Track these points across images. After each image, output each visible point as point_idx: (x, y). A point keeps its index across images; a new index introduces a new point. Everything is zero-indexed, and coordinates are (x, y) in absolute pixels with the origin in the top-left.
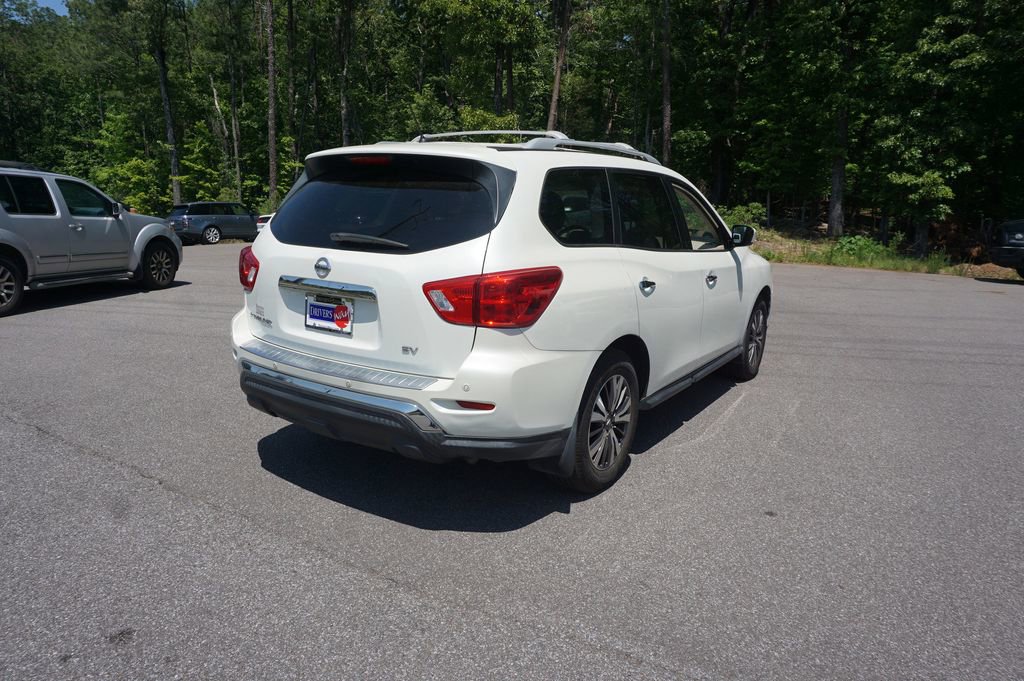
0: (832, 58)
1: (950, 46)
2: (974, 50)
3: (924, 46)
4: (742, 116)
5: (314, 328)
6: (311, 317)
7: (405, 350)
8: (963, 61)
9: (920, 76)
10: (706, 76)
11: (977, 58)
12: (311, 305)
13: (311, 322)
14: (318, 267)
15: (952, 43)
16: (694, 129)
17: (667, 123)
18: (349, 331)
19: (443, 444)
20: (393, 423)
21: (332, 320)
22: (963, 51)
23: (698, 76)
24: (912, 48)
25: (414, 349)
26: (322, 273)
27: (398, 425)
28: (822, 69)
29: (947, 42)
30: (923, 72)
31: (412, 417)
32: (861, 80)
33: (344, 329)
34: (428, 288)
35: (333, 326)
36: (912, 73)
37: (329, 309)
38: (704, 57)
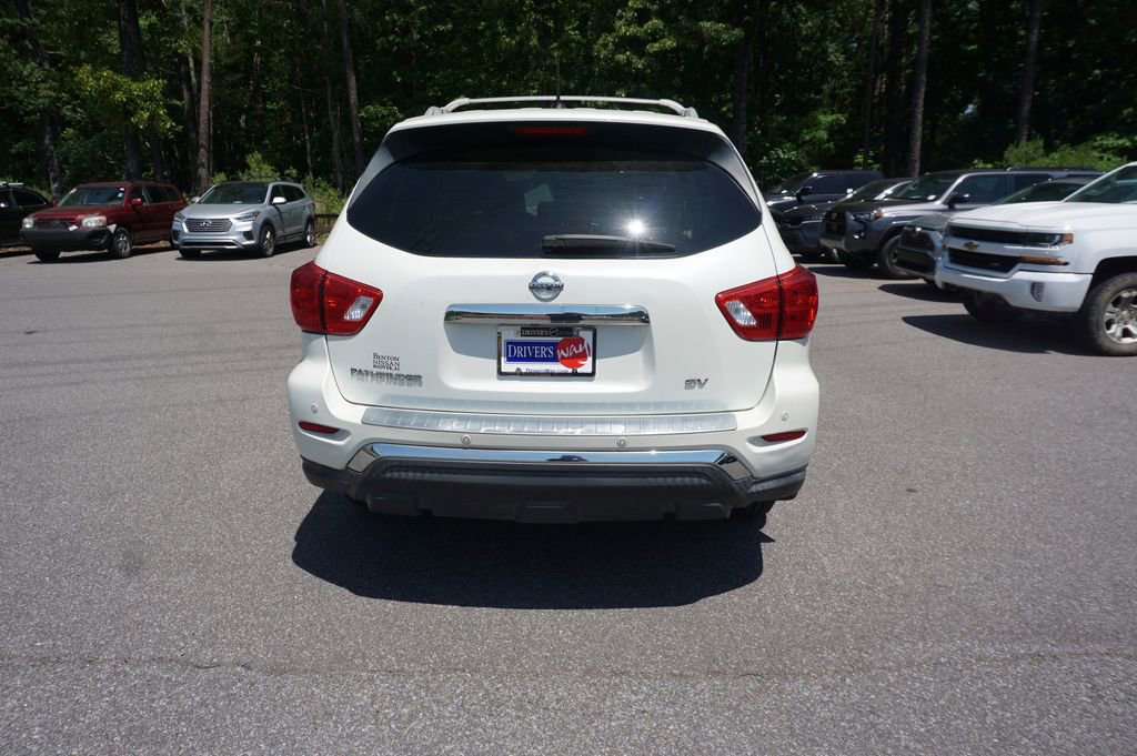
0: (531, 33)
1: (643, 30)
2: (663, 37)
3: (623, 28)
4: (435, 91)
5: (519, 375)
6: (509, 360)
7: (690, 383)
8: (657, 45)
9: (621, 57)
10: (392, 43)
11: (669, 43)
12: (508, 343)
13: (508, 367)
14: (534, 288)
15: (645, 27)
16: (383, 104)
17: (353, 98)
18: (590, 371)
19: (749, 491)
20: (696, 480)
21: (555, 359)
22: (655, 36)
23: (382, 43)
24: (611, 30)
25: (703, 381)
26: (545, 295)
27: (704, 481)
28: (520, 44)
29: (641, 25)
30: (623, 53)
31: (724, 466)
32: (561, 57)
33: (579, 370)
34: (722, 301)
35: (558, 367)
36: (613, 54)
37: (547, 344)
38: (387, 22)
